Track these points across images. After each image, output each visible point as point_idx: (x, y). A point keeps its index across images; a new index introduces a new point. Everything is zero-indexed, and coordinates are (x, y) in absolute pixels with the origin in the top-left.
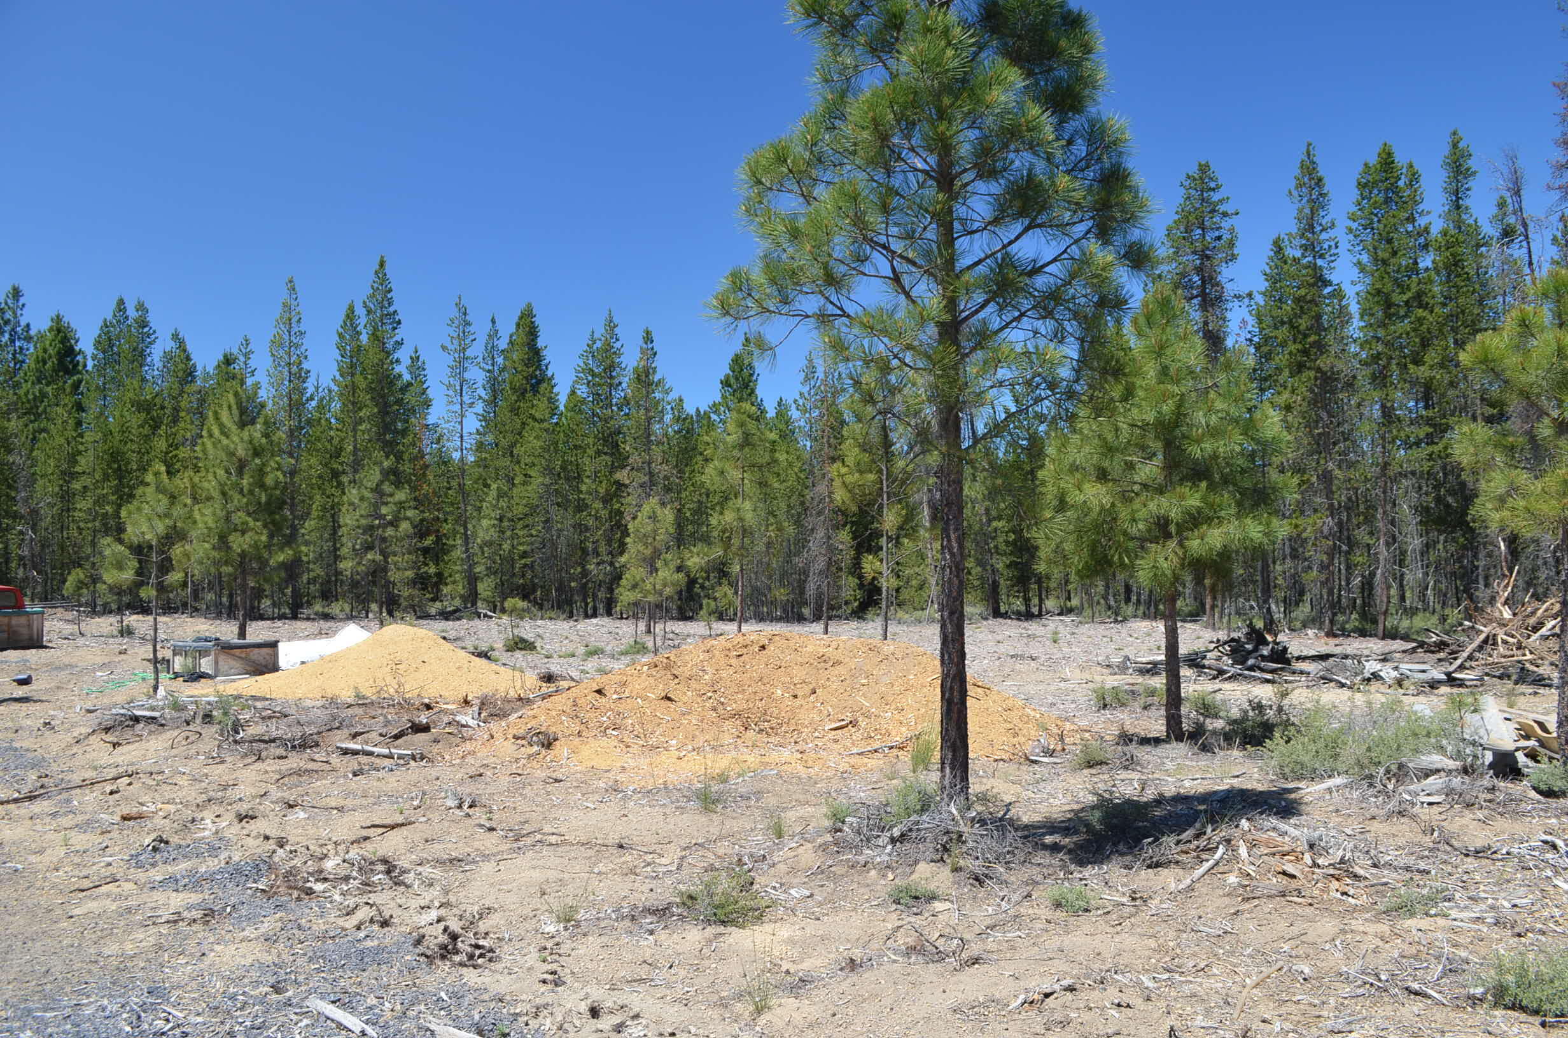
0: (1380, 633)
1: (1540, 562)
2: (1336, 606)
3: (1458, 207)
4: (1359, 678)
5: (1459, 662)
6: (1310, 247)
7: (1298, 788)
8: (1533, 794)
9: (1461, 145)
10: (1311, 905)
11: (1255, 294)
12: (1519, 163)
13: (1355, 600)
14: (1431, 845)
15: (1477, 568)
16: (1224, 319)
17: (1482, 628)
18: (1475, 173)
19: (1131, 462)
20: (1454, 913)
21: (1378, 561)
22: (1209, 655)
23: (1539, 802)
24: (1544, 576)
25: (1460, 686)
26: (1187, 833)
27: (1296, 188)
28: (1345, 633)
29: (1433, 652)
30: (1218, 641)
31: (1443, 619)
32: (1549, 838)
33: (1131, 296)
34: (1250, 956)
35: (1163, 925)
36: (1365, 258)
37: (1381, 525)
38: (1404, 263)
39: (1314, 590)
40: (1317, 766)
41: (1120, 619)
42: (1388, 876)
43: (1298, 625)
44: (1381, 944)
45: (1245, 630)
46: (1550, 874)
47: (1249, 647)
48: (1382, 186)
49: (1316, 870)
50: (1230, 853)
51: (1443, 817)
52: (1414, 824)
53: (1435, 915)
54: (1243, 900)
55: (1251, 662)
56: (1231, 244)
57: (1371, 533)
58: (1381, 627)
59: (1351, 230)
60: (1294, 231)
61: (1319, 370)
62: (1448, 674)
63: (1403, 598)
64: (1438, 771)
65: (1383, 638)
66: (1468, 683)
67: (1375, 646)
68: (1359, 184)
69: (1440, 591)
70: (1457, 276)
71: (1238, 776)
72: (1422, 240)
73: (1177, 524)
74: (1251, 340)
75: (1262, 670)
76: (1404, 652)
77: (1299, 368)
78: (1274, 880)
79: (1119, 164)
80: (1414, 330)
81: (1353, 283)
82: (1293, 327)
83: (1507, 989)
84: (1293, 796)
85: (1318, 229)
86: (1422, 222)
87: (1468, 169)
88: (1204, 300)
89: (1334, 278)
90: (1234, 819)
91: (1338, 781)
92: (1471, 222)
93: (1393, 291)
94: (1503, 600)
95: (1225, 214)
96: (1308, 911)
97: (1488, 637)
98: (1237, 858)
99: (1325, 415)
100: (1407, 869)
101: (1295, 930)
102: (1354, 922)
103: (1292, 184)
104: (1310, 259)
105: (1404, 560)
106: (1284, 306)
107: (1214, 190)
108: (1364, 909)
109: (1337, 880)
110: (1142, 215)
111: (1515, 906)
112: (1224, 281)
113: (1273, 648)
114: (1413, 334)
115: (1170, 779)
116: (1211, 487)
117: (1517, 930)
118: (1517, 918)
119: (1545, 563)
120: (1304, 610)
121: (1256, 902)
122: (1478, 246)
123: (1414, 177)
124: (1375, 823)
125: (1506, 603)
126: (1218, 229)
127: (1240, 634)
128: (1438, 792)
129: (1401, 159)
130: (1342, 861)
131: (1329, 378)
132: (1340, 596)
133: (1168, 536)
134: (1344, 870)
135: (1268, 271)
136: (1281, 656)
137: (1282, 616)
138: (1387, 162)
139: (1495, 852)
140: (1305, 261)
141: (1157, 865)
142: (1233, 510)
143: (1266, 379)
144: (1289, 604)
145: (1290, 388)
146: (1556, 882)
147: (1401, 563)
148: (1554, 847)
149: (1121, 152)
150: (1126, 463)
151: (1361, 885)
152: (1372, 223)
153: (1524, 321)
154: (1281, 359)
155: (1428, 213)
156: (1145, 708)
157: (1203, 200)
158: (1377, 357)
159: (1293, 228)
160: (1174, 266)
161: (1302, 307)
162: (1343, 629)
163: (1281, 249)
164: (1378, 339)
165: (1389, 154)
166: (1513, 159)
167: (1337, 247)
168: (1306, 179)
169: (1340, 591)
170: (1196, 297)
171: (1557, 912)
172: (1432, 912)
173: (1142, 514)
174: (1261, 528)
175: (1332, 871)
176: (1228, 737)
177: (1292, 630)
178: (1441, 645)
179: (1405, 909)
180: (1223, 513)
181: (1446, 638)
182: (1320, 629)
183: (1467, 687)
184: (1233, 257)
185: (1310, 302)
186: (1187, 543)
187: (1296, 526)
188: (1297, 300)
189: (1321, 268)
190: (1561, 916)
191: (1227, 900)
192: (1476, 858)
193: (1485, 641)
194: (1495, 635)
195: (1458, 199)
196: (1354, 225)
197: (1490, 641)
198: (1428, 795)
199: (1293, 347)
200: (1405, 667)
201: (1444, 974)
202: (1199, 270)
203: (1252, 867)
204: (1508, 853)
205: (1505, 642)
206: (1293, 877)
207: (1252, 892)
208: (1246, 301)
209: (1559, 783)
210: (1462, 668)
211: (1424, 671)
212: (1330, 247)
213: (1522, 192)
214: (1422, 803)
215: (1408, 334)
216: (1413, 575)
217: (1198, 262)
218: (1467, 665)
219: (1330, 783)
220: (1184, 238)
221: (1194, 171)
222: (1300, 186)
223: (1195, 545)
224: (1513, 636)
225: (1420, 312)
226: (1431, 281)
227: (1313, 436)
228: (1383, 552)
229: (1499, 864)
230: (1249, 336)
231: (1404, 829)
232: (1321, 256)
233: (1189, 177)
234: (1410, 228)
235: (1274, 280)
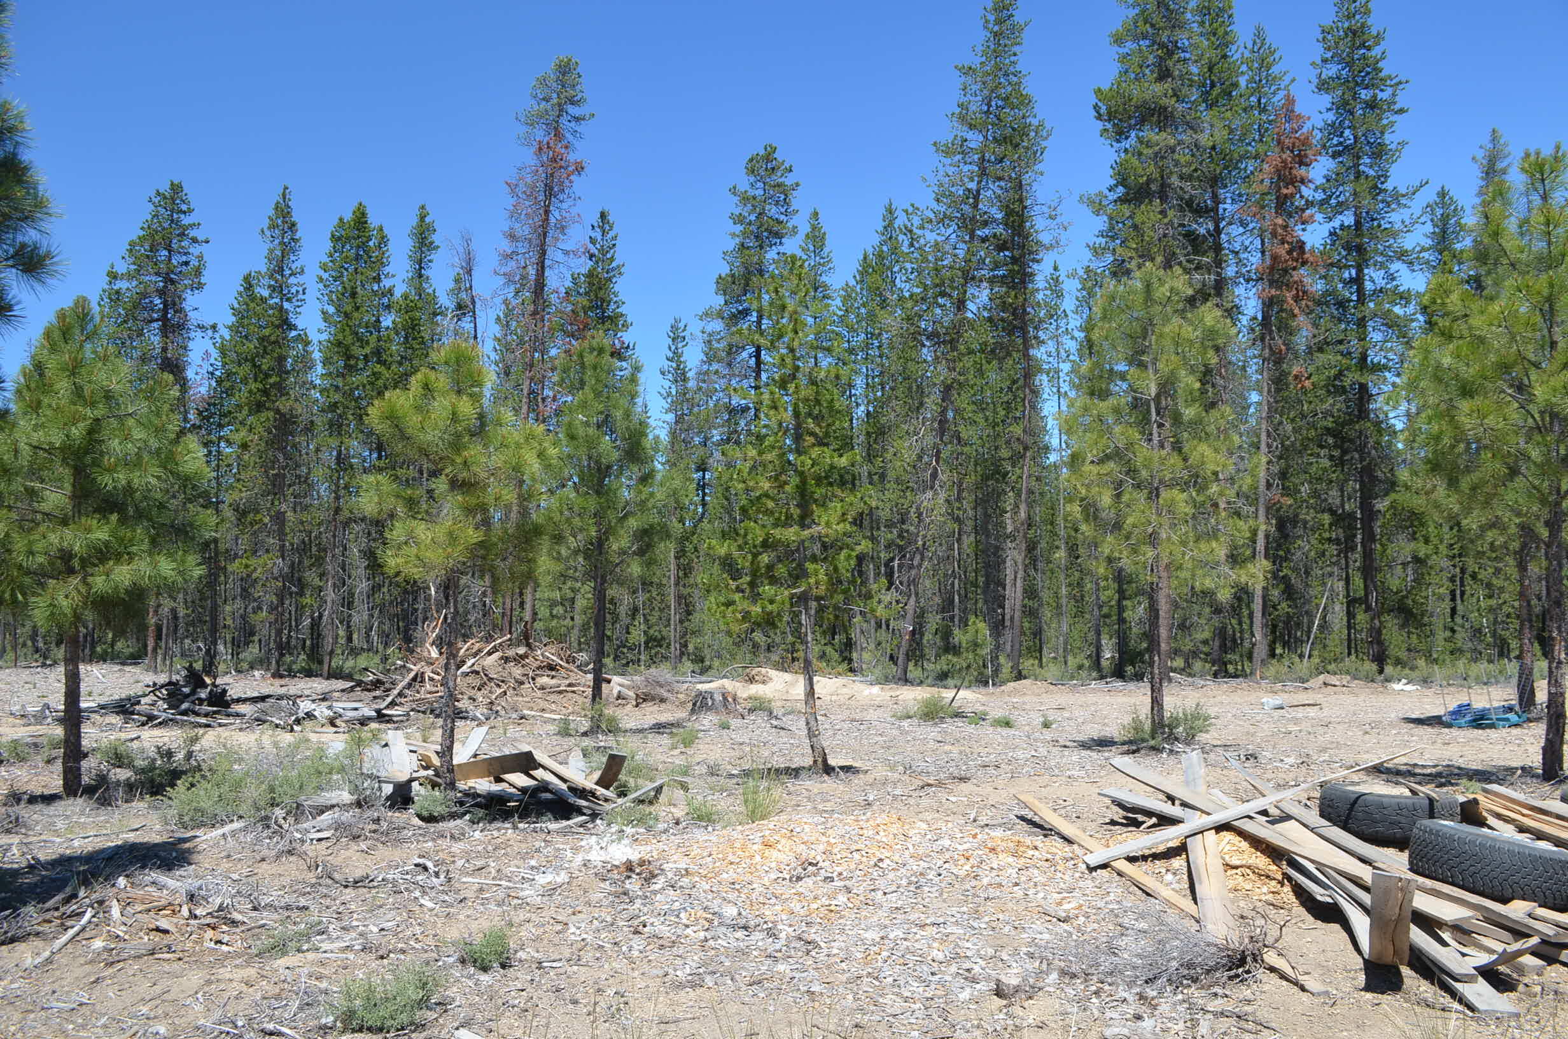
0: (325, 673)
1: (470, 606)
2: (284, 648)
3: (420, 276)
4: (293, 718)
5: (389, 699)
6: (278, 289)
7: (196, 837)
8: (416, 821)
9: (427, 220)
10: (180, 959)
11: (220, 326)
12: (473, 246)
13: (304, 641)
14: (314, 881)
15: (416, 610)
16: (185, 348)
17: (412, 667)
18: (438, 247)
19: (33, 488)
20: (325, 946)
21: (326, 602)
22: (143, 701)
23: (420, 828)
24: (473, 619)
25: (388, 722)
26: (57, 898)
27: (269, 228)
28: (292, 674)
29: (369, 690)
30: (155, 684)
31: (385, 659)
32: (421, 861)
33: (18, 303)
34: (105, 1026)
35: (9, 1008)
36: (331, 310)
37: (330, 568)
38: (366, 319)
39: (264, 631)
40: (217, 812)
41: (48, 662)
42: (267, 918)
43: (245, 666)
44: (245, 988)
45: (184, 673)
46: (417, 894)
47: (186, 690)
48: (355, 243)
49: (192, 922)
50: (101, 915)
51: (330, 851)
52: (301, 862)
53: (308, 950)
54: (106, 964)
55: (184, 706)
56: (198, 272)
57: (322, 576)
58: (326, 667)
59: (321, 280)
60: (264, 270)
61: (278, 411)
62: (378, 711)
63: (350, 639)
64: (333, 806)
65: (328, 678)
66: (395, 719)
67: (319, 685)
68: (333, 236)
69: (384, 632)
70: (414, 339)
71: (137, 830)
72: (385, 301)
73: (82, 559)
74: (212, 374)
75: (197, 714)
76: (343, 691)
77: (259, 407)
78: (146, 938)
79: (15, 155)
80: (371, 383)
81: (319, 331)
82: (254, 365)
83: (355, 1012)
84: (187, 845)
85: (287, 272)
86: (386, 283)
87: (431, 243)
88: (164, 325)
89: (300, 322)
90: (110, 878)
91: (236, 825)
92: (430, 291)
93: (353, 344)
94: (431, 640)
95: (195, 240)
96: (176, 966)
97: (416, 675)
98: (108, 921)
99: (281, 457)
100: (288, 908)
101: (158, 989)
102: (221, 971)
103: (266, 223)
104: (277, 300)
105: (353, 602)
106: (248, 344)
107: (185, 213)
108: (238, 955)
109: (213, 929)
110: (38, 215)
111: (383, 929)
112: (188, 308)
113: (212, 690)
114: (368, 387)
115: (58, 840)
116: (123, 521)
117: (380, 953)
118: (384, 941)
119: (474, 607)
120: (253, 651)
121: (121, 965)
122: (435, 314)
123: (383, 240)
124: (264, 865)
125: (433, 644)
126: (185, 254)
127: (178, 677)
128: (329, 828)
129: (373, 221)
130: (221, 908)
131: (288, 420)
132: (290, 637)
133: (71, 571)
134: (223, 917)
135: (236, 306)
136: (220, 701)
137: (229, 657)
138: (360, 220)
139: (372, 881)
140: (272, 302)
141: (13, 940)
142: (145, 546)
143: (225, 415)
144: (238, 645)
145: (247, 427)
146: (422, 901)
147: (350, 606)
148: (426, 869)
149: (17, 142)
150: (26, 489)
151: (238, 930)
152: (342, 276)
153: (427, 385)
154: (242, 395)
155: (393, 276)
156: (48, 762)
157: (172, 221)
158: (334, 406)
159: (262, 266)
160: (135, 283)
161: (265, 347)
162: (290, 670)
163: (251, 286)
164: (337, 388)
165: (364, 214)
166: (468, 241)
167: (304, 293)
168: (280, 221)
169: (290, 632)
170: (157, 320)
171: (418, 930)
172: (305, 948)
173: (39, 547)
174: (174, 565)
175: (209, 920)
176: (130, 788)
177: (239, 671)
178: (377, 684)
179: (280, 948)
180: (134, 549)
181: (381, 677)
182: (268, 669)
183: (394, 722)
184: (200, 286)
185: (274, 343)
186: (90, 579)
187: (247, 566)
188: (262, 339)
189: (287, 311)
190: (423, 932)
191: (88, 968)
192: (355, 887)
193: (414, 679)
194: (423, 673)
195: (421, 268)
196: (325, 276)
197: (418, 679)
198: (318, 831)
199: (253, 386)
200: (338, 706)
201: (301, 1008)
202: (162, 293)
203: (124, 928)
204: (383, 880)
205: (432, 679)
206: (166, 932)
207: (118, 955)
208: (210, 332)
209: (439, 809)
210: (393, 704)
211: (356, 709)
212: (298, 292)
213: (473, 273)
214: (312, 840)
215: (364, 386)
216: (360, 616)
217: (161, 284)
218: (398, 700)
219: (227, 828)
220: (148, 256)
221: (165, 188)
222: (273, 227)
223: (99, 583)
224: (438, 674)
225: (378, 368)
226: (390, 340)
227: (267, 477)
228: (330, 595)
229: (374, 891)
230: (211, 369)
231: (292, 868)
232: (289, 300)
233: (158, 193)
234: (376, 288)
235: (241, 315)
